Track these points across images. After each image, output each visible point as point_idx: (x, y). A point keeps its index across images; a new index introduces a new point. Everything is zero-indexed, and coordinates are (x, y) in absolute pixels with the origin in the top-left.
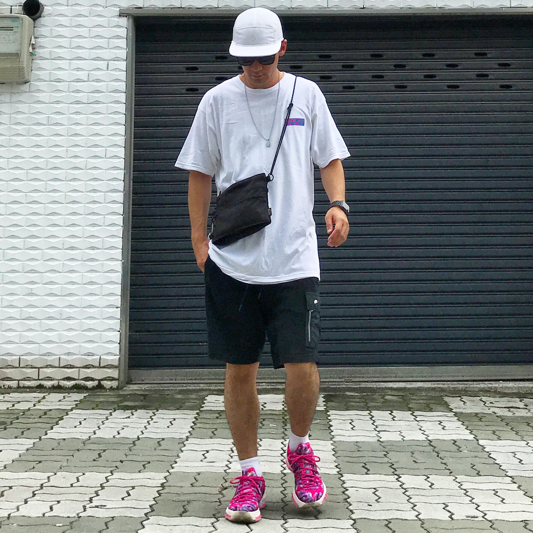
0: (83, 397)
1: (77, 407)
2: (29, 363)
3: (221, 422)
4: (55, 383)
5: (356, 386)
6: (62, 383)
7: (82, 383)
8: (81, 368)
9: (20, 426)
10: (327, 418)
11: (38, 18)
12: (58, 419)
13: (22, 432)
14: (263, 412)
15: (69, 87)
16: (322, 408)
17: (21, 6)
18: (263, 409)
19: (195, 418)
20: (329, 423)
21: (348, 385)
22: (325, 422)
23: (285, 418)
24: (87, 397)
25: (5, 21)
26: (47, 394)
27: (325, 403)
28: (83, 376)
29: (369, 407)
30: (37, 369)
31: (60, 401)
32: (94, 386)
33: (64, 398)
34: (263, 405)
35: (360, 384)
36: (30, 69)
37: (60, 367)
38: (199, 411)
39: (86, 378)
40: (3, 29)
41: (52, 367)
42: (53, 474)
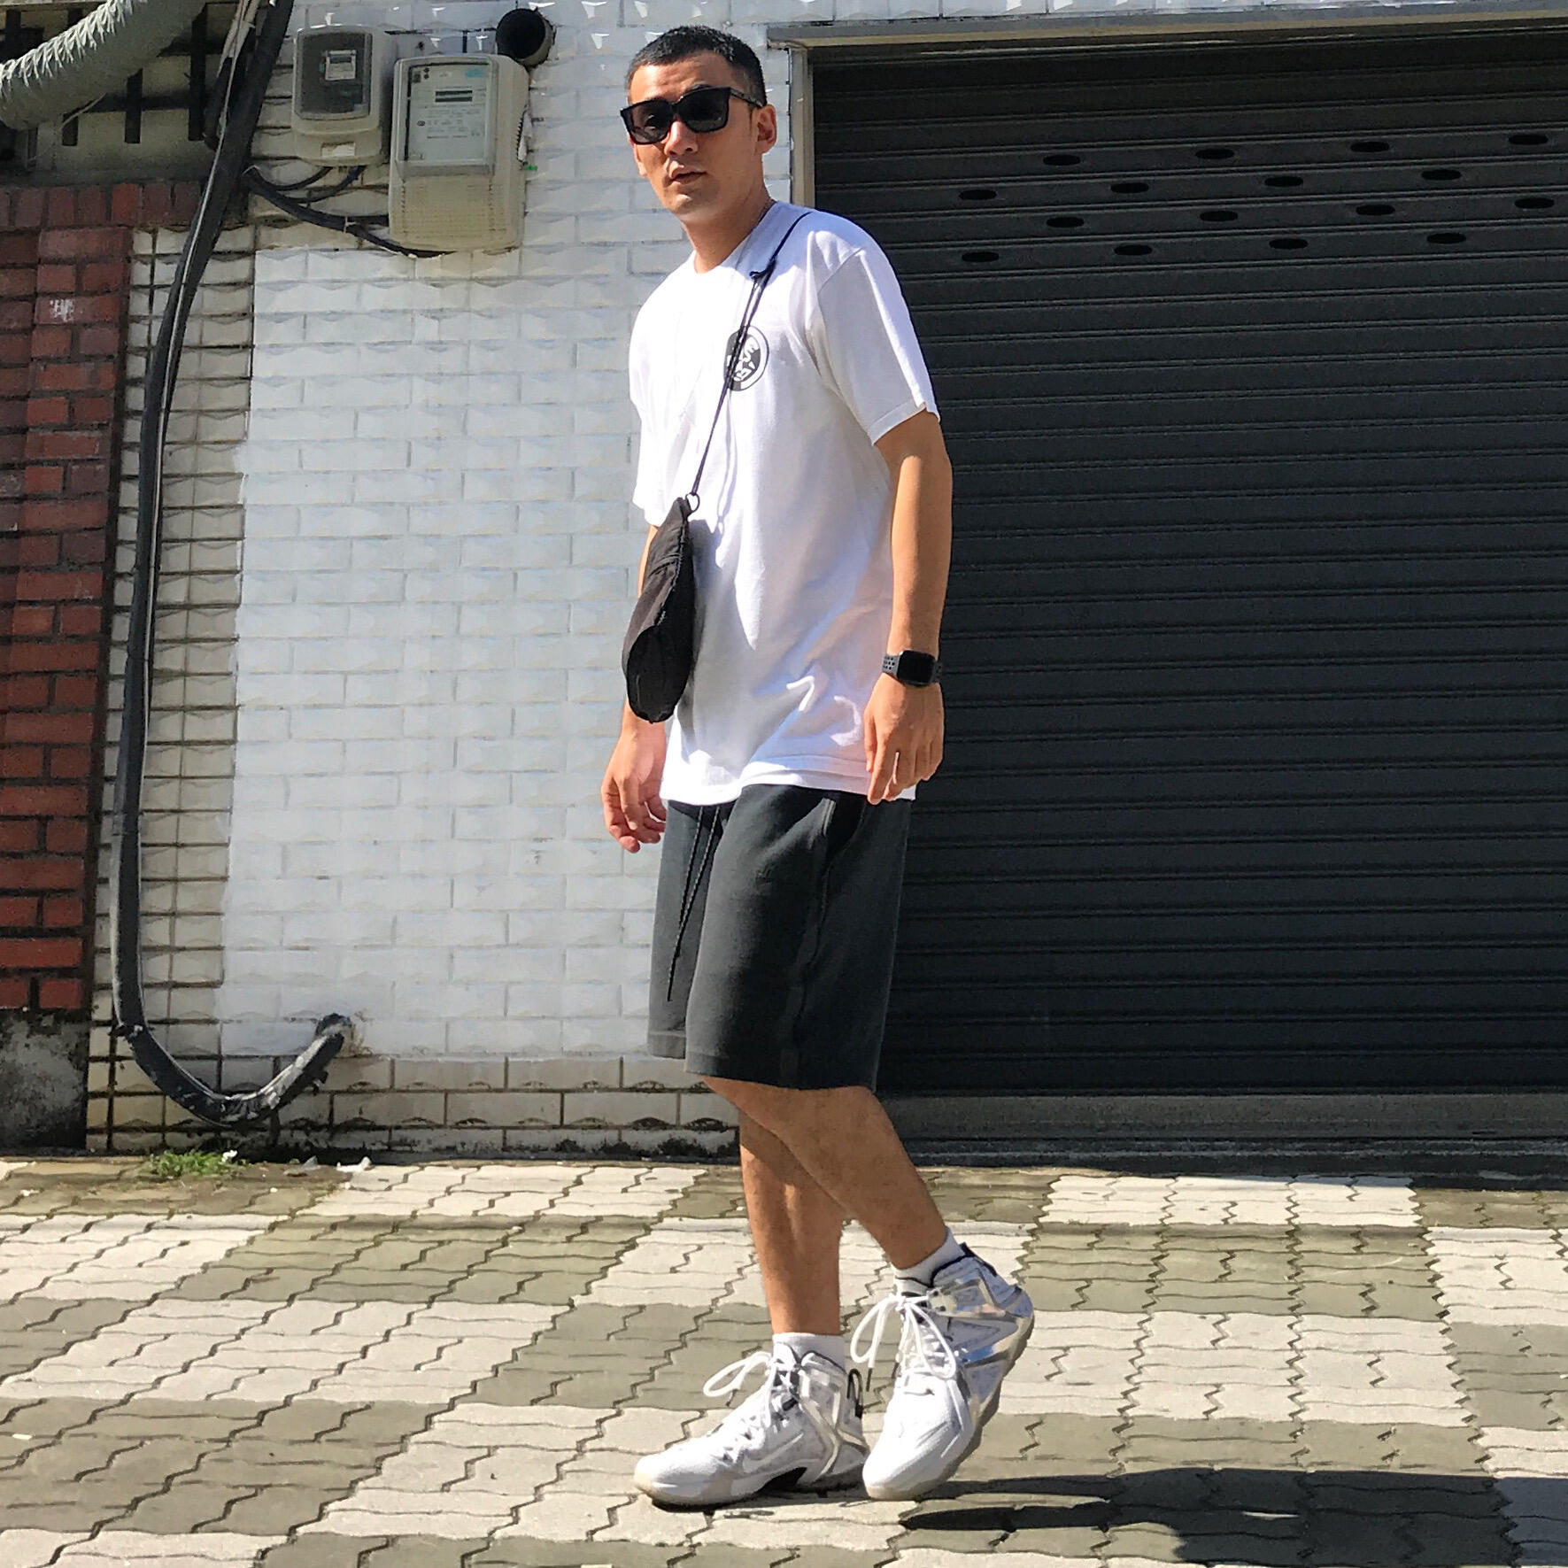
0: (692, 1181)
1: (676, 1209)
2: (534, 1078)
3: (1104, 1259)
4: (611, 1137)
5: (1508, 1153)
6: (631, 1138)
7: (690, 1136)
8: (682, 1090)
9: (515, 1264)
10: (1423, 1250)
11: (541, 62)
12: (621, 1247)
13: (520, 1285)
14: (1226, 1228)
15: (630, 259)
16: (1409, 1221)
17: (493, 29)
18: (1225, 1221)
19: (1025, 1245)
20: (1432, 1267)
21: (1485, 1148)
22: (1418, 1262)
23: (1297, 1249)
24: (705, 1179)
25: (450, 74)
26: (588, 1169)
27: (1417, 1205)
28: (688, 1116)
29: (1553, 1218)
30: (558, 1096)
31: (625, 1190)
32: (722, 1148)
33: (638, 1183)
34: (1226, 1209)
35: (1522, 1148)
36: (522, 210)
37: (622, 1089)
38: (1035, 1226)
39: (699, 1121)
40: (443, 96)
41: (599, 1090)
42: (613, 1412)
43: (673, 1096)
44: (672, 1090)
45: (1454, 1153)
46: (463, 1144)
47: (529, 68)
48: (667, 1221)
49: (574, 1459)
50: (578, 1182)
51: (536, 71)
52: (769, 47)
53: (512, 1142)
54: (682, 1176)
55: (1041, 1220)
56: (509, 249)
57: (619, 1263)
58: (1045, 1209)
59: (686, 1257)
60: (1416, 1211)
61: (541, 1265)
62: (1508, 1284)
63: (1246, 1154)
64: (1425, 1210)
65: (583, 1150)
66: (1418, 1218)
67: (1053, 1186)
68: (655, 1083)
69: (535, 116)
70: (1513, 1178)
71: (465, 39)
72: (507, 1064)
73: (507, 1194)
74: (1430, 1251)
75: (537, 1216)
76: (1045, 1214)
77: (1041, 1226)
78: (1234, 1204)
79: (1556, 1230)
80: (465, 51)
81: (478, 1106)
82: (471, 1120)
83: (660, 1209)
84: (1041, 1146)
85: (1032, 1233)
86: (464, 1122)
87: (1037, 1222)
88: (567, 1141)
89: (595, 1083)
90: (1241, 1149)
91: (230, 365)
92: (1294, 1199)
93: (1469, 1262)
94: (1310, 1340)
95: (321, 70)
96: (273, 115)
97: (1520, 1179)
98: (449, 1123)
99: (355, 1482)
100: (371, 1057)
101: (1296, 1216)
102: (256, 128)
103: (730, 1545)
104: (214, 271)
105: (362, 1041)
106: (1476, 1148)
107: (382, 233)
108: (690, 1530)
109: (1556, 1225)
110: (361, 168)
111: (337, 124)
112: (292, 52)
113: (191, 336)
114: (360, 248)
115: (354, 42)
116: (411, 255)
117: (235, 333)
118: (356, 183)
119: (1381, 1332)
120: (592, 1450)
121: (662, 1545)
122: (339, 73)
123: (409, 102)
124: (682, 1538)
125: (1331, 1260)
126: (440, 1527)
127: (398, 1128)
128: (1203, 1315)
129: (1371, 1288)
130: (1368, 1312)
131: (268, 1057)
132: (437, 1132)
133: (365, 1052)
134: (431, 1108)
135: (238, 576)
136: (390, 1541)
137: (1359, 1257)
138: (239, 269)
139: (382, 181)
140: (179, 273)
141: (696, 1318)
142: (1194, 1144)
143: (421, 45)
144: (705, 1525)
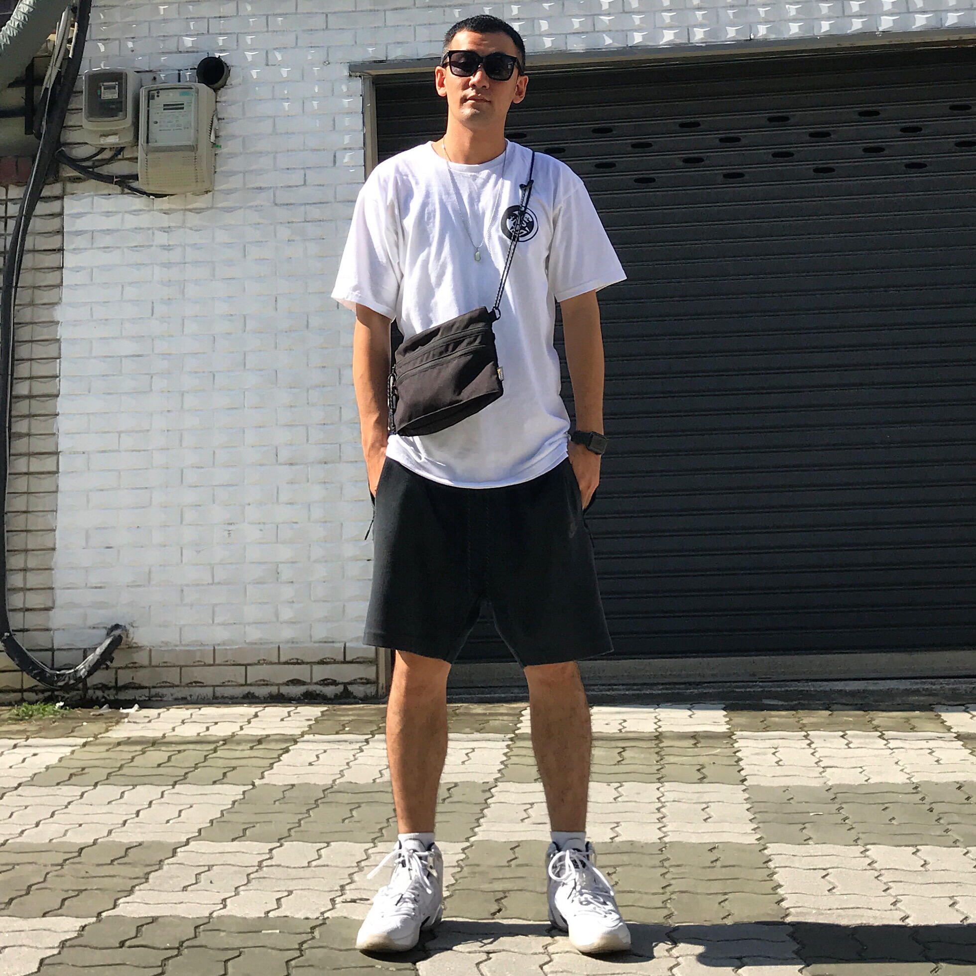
0: (320, 714)
1: (311, 730)
2: (230, 658)
4: (274, 690)
5: (779, 689)
6: (284, 690)
7: (318, 689)
8: (314, 663)
9: (220, 763)
10: (732, 744)
11: (223, 87)
12: (281, 752)
13: (225, 774)
14: (621, 735)
15: (274, 196)
16: (723, 728)
17: (195, 69)
18: (620, 730)
19: (508, 746)
20: (737, 754)
21: (766, 687)
22: (729, 752)
23: (661, 745)
24: (327, 713)
25: (171, 94)
26: (262, 708)
27: (728, 719)
28: (317, 678)
29: (804, 725)
30: (244, 667)
31: (282, 720)
32: (336, 695)
33: (289, 716)
34: (620, 724)
35: (786, 686)
36: (213, 170)
37: (279, 663)
38: (513, 735)
39: (323, 680)
40: (167, 107)
41: (267, 664)
42: (278, 844)
43: (308, 666)
44: (307, 663)
45: (748, 690)
46: (191, 696)
47: (216, 90)
48: (306, 737)
49: (257, 871)
50: (256, 716)
51: (219, 92)
52: (350, 76)
53: (218, 694)
54: (314, 711)
55: (517, 732)
56: (207, 192)
57: (280, 760)
58: (519, 725)
59: (317, 756)
60: (727, 723)
61: (234, 763)
62: (780, 763)
63: (631, 692)
64: (732, 722)
65: (258, 698)
66: (728, 726)
67: (523, 713)
68: (297, 659)
69: (220, 116)
70: (780, 703)
71: (179, 74)
72: (214, 650)
73: (216, 723)
74: (736, 745)
75: (233, 735)
76: (519, 729)
77: (516, 735)
78: (625, 721)
79: (806, 732)
80: (179, 81)
81: (198, 674)
82: (196, 682)
83: (302, 730)
84: (516, 690)
85: (511, 739)
86: (191, 683)
87: (514, 733)
88: (249, 693)
89: (264, 660)
90: (627, 690)
91: (50, 260)
92: (658, 717)
93: (757, 751)
94: (669, 796)
95: (99, 94)
96: (72, 120)
97: (786, 703)
98: (183, 684)
99: (134, 887)
100: (139, 648)
101: (660, 727)
102: (62, 127)
103: (345, 918)
104: (41, 208)
105: (133, 639)
106: (761, 687)
107: (135, 184)
108: (323, 910)
109: (806, 729)
110: (122, 149)
111: (107, 124)
112: (82, 84)
113: (29, 244)
114: (123, 193)
115: (118, 77)
116: (151, 197)
117: (54, 242)
118: (120, 157)
119: (710, 791)
120: (267, 866)
121: (307, 918)
122: (108, 95)
123: (148, 111)
124: (318, 915)
125: (681, 751)
126: (181, 911)
127: (154, 687)
128: (609, 783)
129: (703, 767)
130: (701, 780)
131: (80, 649)
132: (176, 689)
133: (134, 645)
134: (172, 676)
135: (58, 379)
136: (154, 920)
137: (696, 749)
138: (55, 207)
139: (135, 155)
140: (21, 209)
141: (324, 791)
142: (601, 687)
143: (155, 78)
144: (331, 907)
